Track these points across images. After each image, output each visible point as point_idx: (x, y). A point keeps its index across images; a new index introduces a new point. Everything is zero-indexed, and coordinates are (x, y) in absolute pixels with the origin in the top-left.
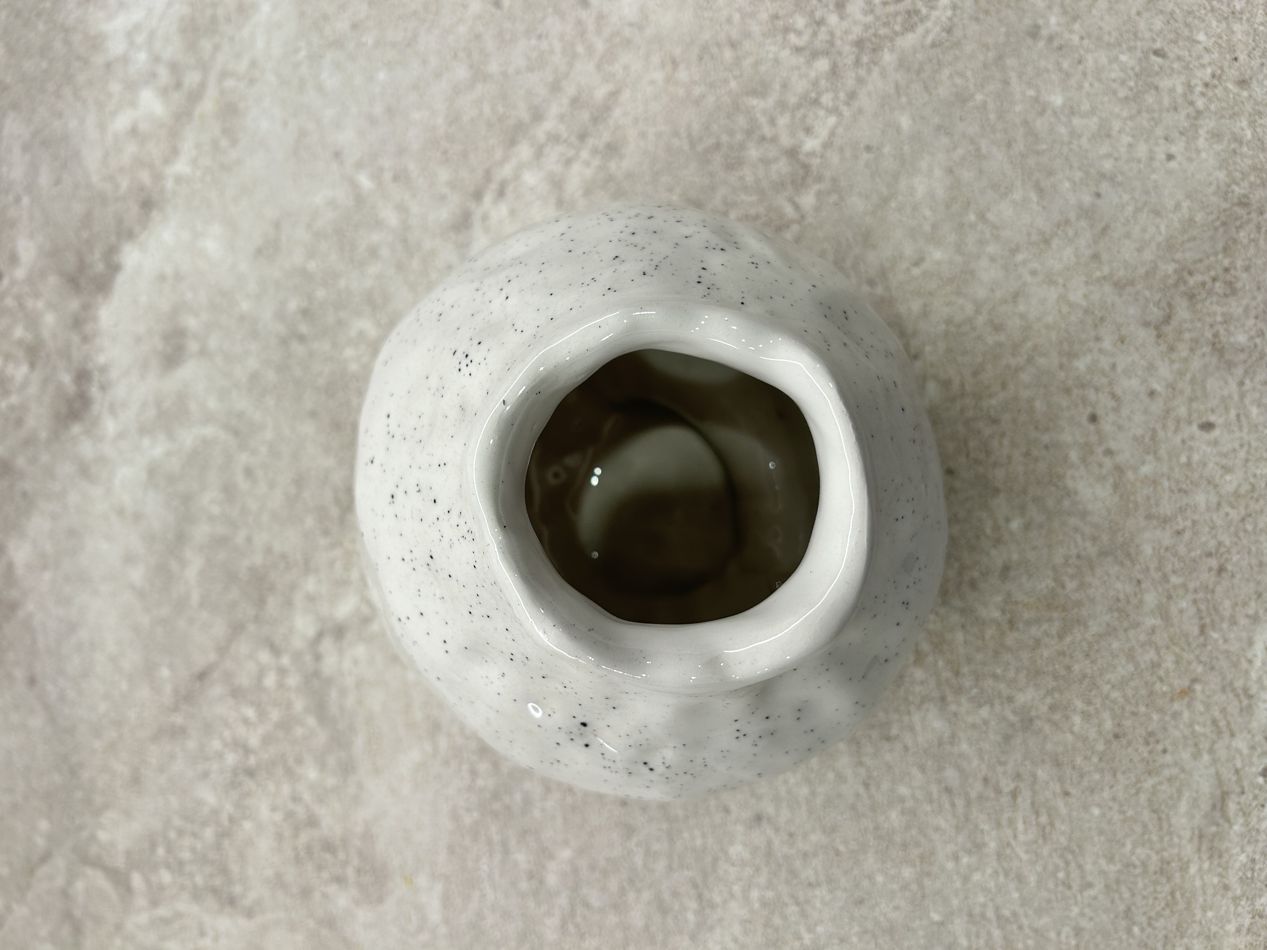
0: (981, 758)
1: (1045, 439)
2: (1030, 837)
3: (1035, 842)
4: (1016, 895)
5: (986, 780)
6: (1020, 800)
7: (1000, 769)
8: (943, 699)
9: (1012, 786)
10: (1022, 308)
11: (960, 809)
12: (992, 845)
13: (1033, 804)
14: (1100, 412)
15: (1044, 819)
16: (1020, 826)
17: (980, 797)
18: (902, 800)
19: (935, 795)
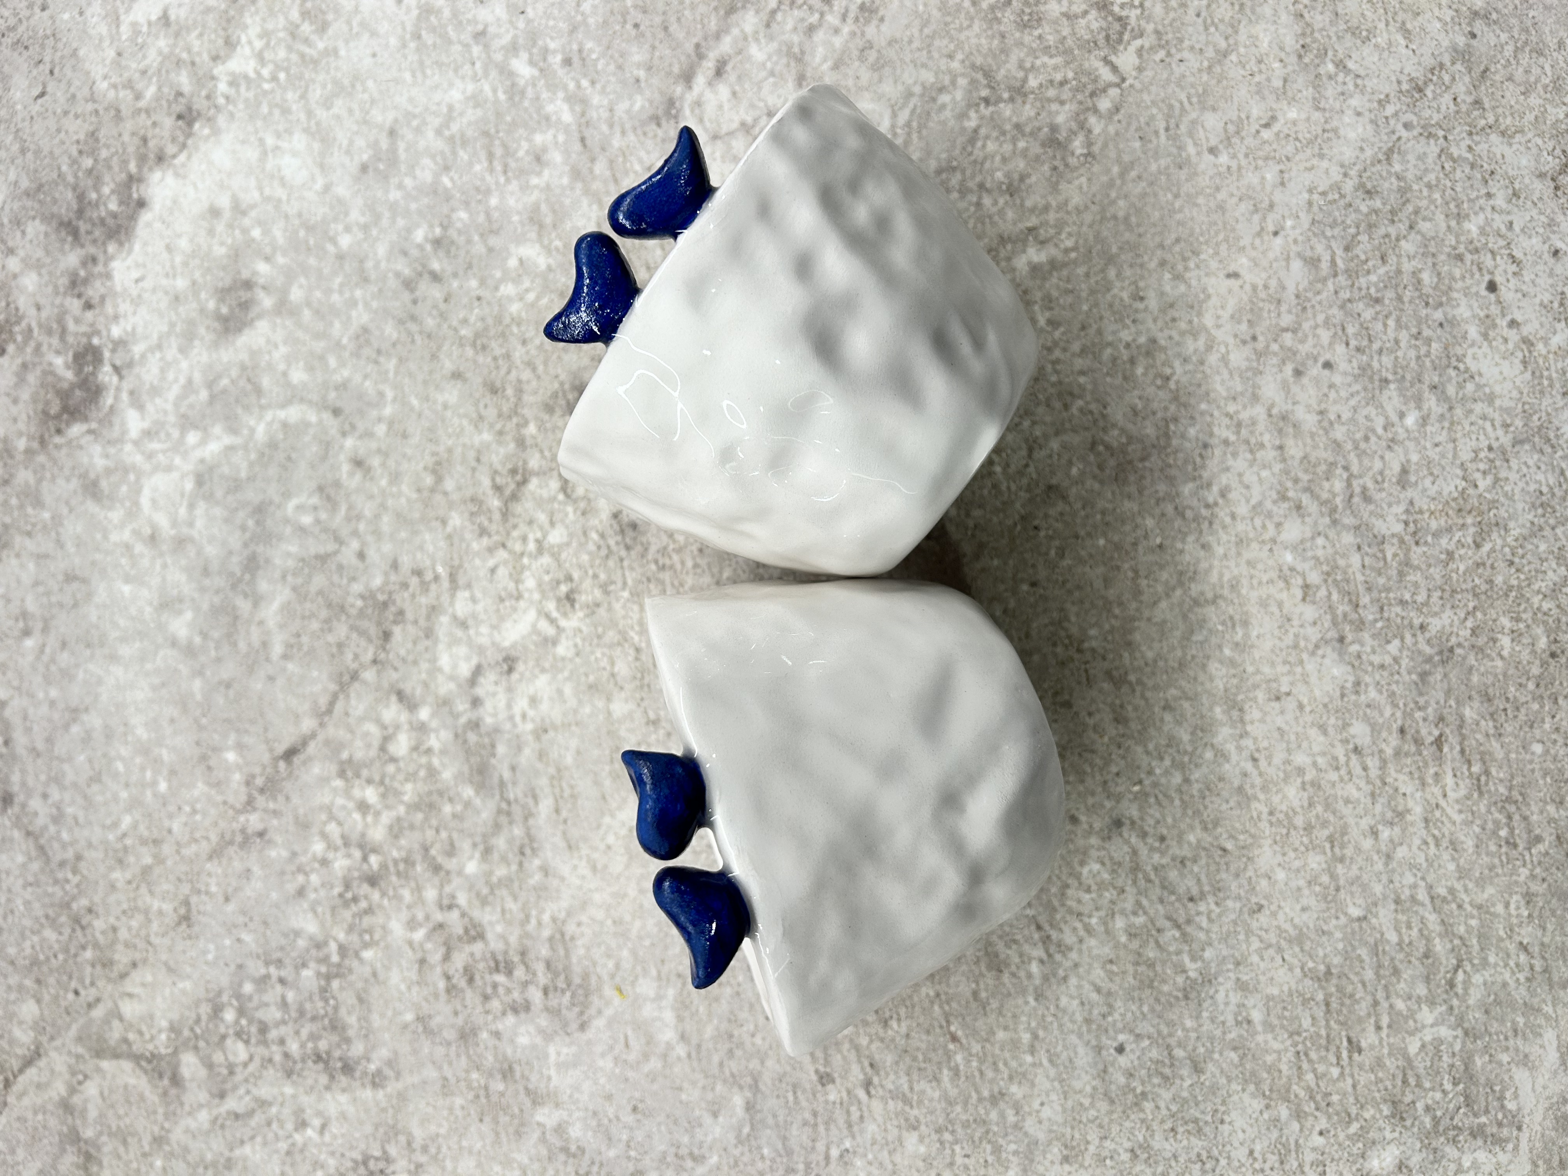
0: (1395, 706)
1: (1438, 315)
2: (1463, 792)
3: (1468, 797)
4: (1452, 867)
5: (1402, 731)
6: (1446, 749)
7: (1418, 715)
8: (1341, 639)
9: (1436, 733)
10: (1397, 167)
11: (1374, 773)
12: (1418, 810)
13: (1462, 752)
14: (1499, 279)
15: (1476, 769)
16: (1449, 780)
17: (1397, 753)
18: (1301, 771)
19: (1342, 759)
